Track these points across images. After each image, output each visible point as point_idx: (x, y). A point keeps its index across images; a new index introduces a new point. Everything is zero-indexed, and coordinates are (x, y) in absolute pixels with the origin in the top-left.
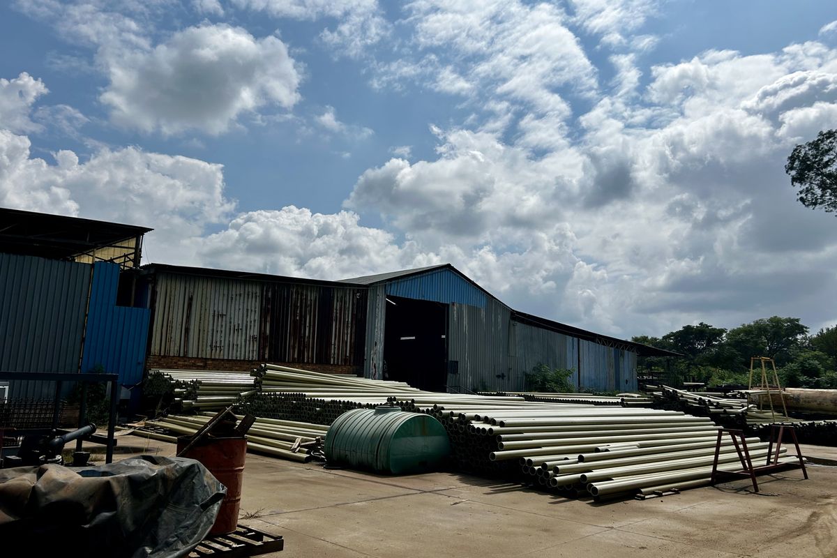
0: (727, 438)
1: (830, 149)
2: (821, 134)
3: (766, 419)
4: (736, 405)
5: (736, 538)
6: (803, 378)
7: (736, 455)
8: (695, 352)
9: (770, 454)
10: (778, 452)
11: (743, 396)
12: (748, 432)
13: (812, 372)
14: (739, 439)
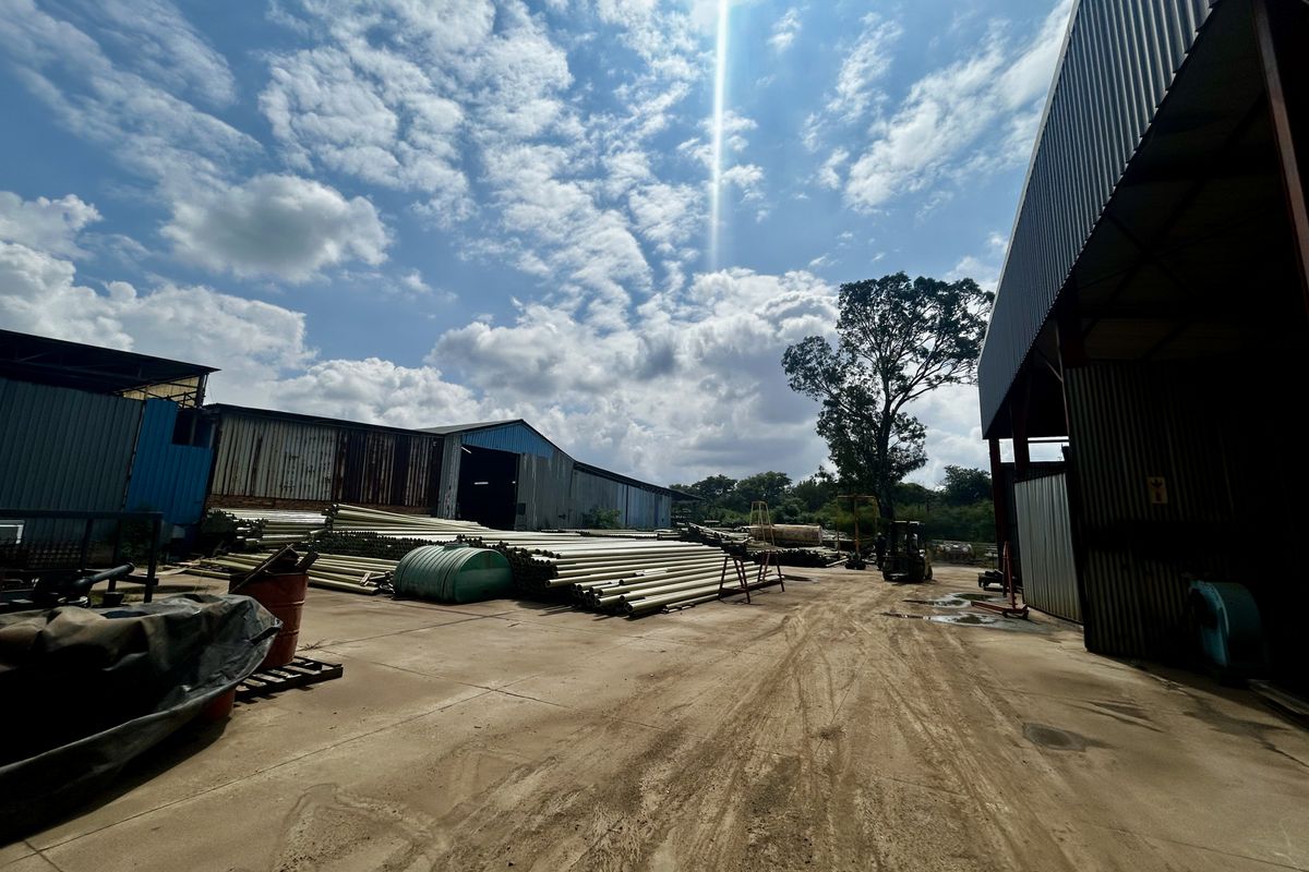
0: (731, 563)
1: (811, 351)
2: (806, 339)
3: (760, 548)
4: (740, 537)
5: (732, 639)
6: (786, 517)
7: (737, 575)
8: (714, 497)
9: (760, 573)
10: (766, 572)
11: (745, 531)
12: (746, 557)
13: (792, 513)
14: (739, 563)
